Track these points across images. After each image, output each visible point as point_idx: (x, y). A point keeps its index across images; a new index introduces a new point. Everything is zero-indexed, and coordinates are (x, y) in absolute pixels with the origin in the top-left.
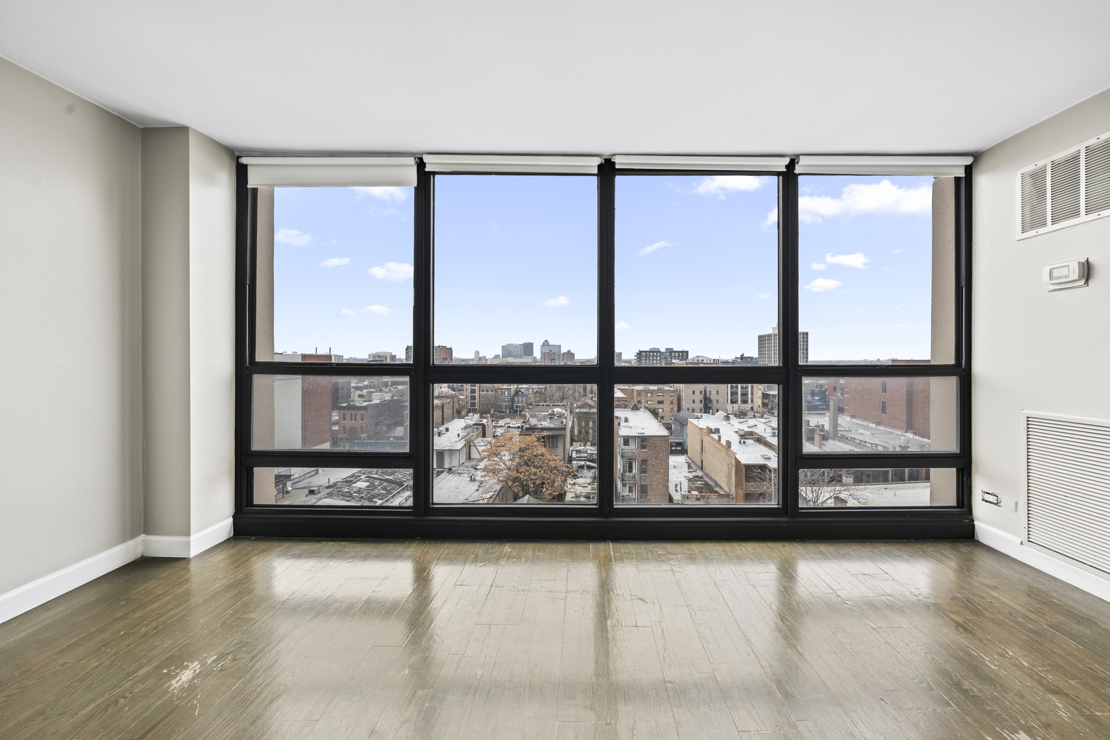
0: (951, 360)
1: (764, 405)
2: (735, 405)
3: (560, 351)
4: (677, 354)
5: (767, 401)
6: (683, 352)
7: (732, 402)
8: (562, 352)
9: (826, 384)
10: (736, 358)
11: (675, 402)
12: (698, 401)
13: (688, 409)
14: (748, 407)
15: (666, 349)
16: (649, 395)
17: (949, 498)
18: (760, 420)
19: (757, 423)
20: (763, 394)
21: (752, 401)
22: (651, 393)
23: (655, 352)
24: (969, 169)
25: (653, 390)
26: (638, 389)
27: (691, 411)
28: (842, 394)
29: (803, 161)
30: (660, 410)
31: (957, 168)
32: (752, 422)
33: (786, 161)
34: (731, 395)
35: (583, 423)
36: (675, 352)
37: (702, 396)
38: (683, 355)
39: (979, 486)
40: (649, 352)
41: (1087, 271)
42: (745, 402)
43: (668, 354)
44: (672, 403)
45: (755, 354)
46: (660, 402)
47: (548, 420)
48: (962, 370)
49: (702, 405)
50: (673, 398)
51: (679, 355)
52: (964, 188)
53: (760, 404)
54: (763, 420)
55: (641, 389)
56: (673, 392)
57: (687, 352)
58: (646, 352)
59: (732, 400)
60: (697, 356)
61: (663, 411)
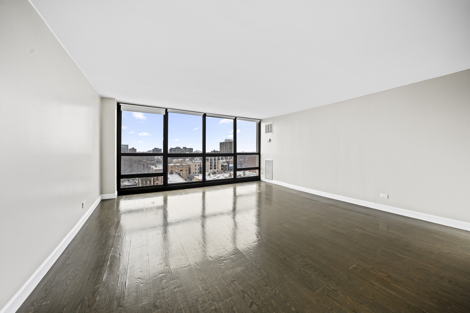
0: (258, 152)
1: (222, 169)
2: (211, 170)
3: (128, 148)
4: (188, 150)
5: (223, 168)
6: (190, 149)
7: (211, 169)
8: (129, 148)
9: (242, 161)
10: (212, 151)
11: (188, 170)
12: (197, 169)
13: (194, 173)
14: (216, 170)
15: (183, 147)
16: (176, 167)
17: (258, 175)
18: (221, 174)
19: (220, 176)
20: (222, 165)
21: (218, 168)
22: (177, 167)
23: (178, 149)
24: (260, 122)
25: (178, 165)
26: (171, 165)
27: (195, 173)
28: (247, 164)
29: (237, 118)
30: (181, 174)
31: (259, 121)
32: (218, 175)
33: (235, 117)
34: (210, 166)
35: (144, 182)
36: (187, 149)
37: (199, 167)
38: (190, 150)
39: (261, 172)
40: (176, 149)
41: (270, 140)
42: (215, 168)
43: (184, 150)
44: (186, 170)
45: (219, 150)
46: (181, 170)
47: (127, 182)
48: (259, 154)
49: (199, 171)
50: (187, 168)
51: (189, 150)
52: (259, 124)
53: (221, 169)
54: (222, 175)
55: (172, 165)
56: (187, 166)
57: (192, 149)
58: (174, 149)
59: (210, 168)
60: (197, 151)
61: (183, 174)
